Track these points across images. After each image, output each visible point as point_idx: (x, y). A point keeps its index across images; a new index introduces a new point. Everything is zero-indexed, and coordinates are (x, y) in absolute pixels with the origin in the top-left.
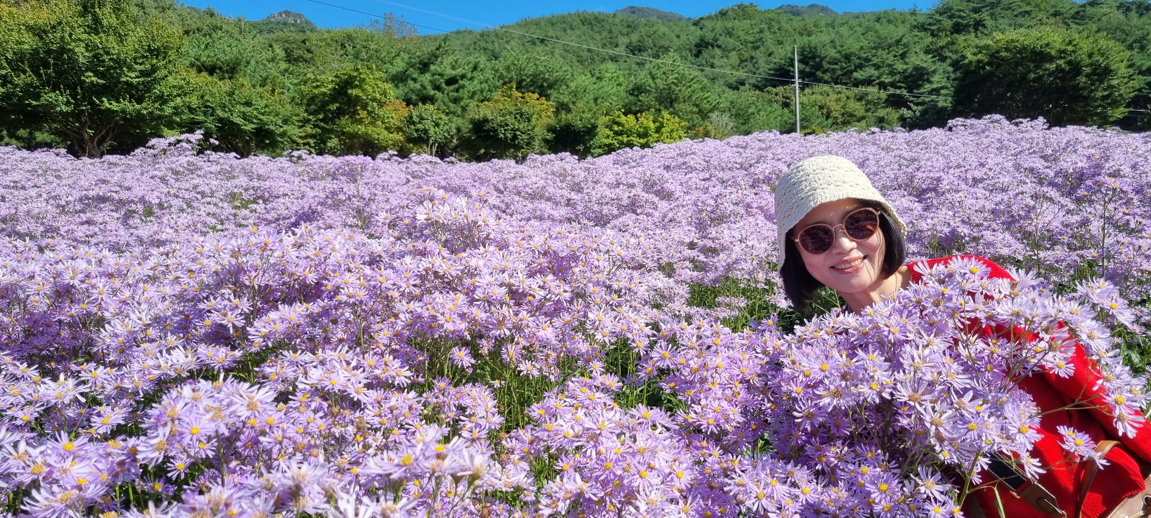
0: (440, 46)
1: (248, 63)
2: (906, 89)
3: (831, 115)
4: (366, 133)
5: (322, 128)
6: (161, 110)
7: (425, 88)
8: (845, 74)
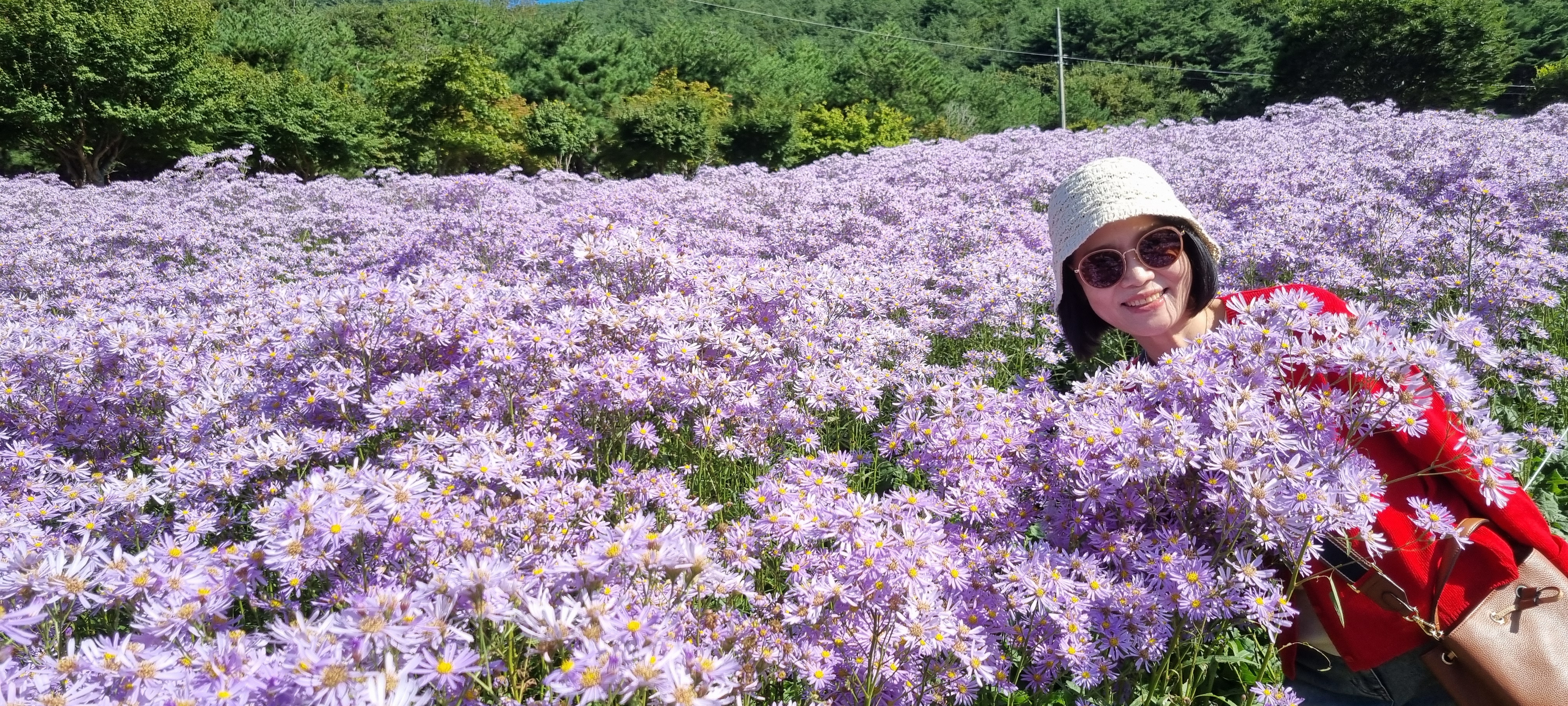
0: (570, 20)
1: (304, 48)
2: (1208, 64)
3: (1108, 102)
4: (474, 142)
5: (412, 137)
6: (187, 116)
7: (552, 78)
8: (1125, 46)
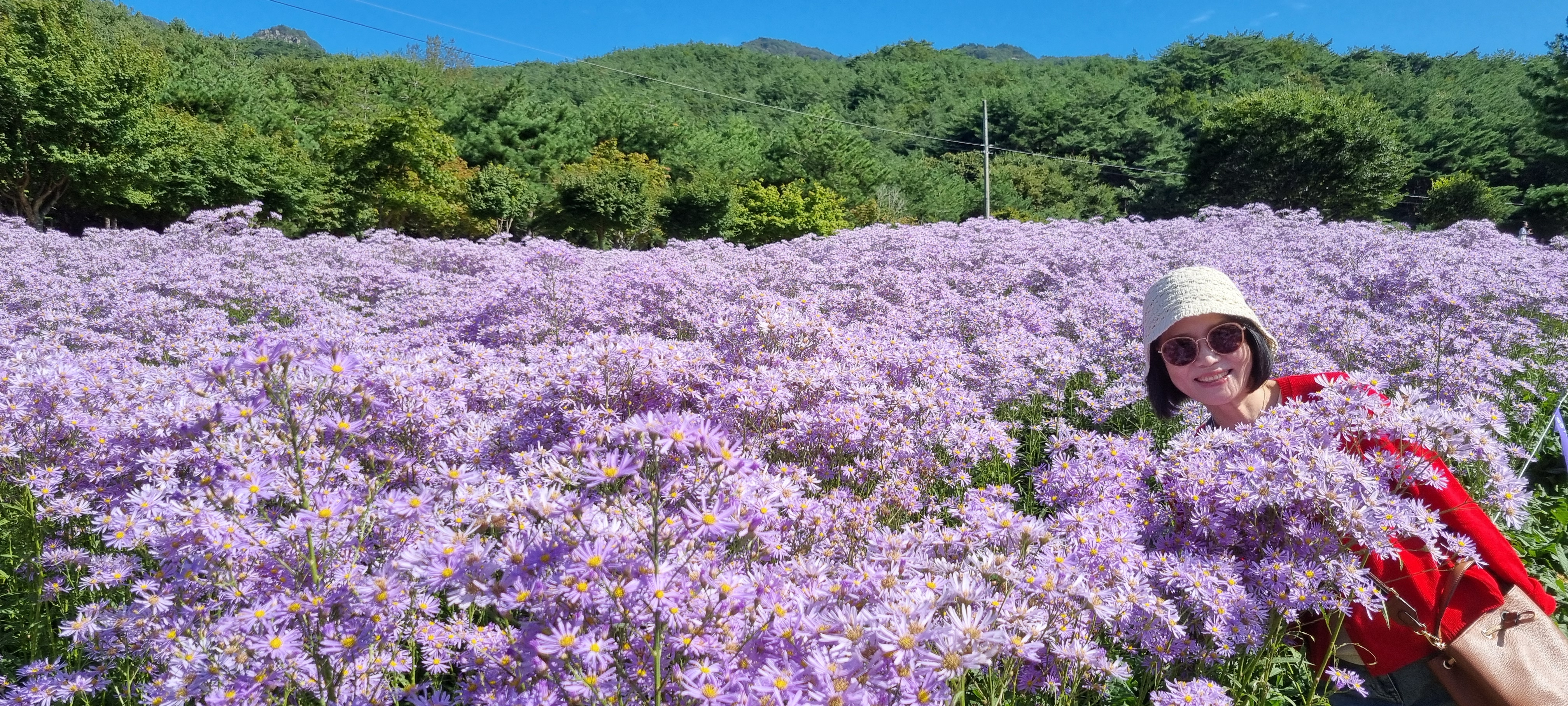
0: (511, 86)
1: (244, 100)
2: (1124, 160)
3: (1029, 192)
4: (418, 202)
5: (356, 195)
6: (134, 164)
7: (492, 143)
8: (1047, 138)
